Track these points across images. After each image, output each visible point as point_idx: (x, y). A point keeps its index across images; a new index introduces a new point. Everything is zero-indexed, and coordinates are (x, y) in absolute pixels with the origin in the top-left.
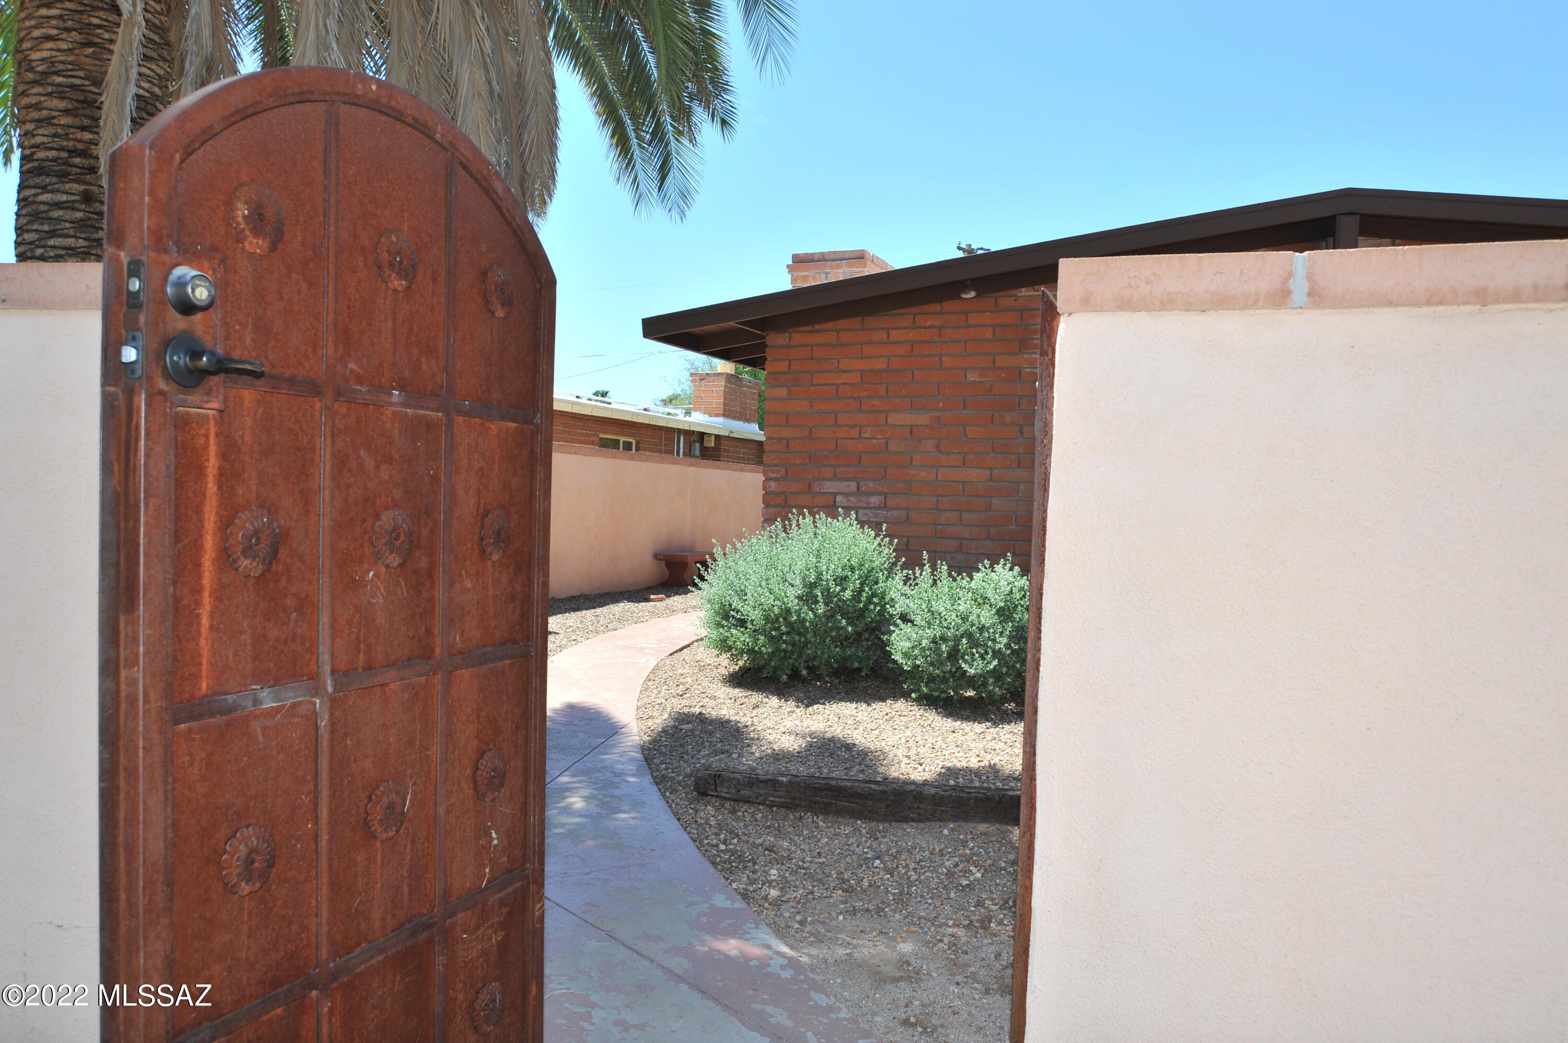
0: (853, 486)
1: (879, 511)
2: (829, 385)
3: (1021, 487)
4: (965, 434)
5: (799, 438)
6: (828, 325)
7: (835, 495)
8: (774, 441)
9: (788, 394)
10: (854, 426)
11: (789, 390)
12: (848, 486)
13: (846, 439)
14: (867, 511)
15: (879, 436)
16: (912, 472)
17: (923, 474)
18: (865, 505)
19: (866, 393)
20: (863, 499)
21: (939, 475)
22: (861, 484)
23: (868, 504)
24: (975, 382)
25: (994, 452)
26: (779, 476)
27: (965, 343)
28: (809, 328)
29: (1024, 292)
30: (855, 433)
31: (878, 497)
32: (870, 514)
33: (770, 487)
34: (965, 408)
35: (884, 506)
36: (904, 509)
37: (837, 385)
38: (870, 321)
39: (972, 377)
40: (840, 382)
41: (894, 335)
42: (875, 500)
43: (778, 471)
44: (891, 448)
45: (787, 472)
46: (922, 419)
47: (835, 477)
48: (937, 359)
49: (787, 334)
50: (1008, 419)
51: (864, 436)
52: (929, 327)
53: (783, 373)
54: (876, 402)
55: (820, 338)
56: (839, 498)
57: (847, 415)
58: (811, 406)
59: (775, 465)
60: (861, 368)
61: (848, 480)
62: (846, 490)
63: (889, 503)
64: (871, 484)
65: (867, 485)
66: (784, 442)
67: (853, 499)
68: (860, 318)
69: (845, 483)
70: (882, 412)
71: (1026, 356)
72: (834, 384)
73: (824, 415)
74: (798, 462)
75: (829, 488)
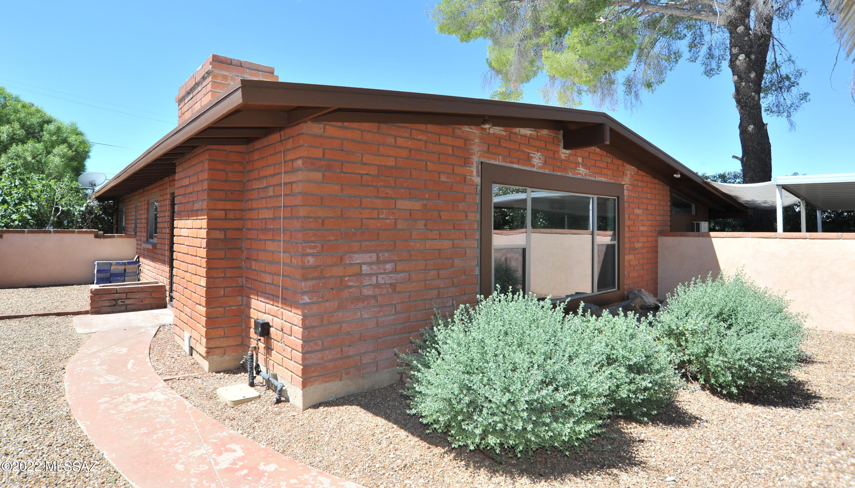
0: (374, 256)
1: (392, 275)
2: (355, 173)
3: (467, 251)
4: (440, 217)
5: (332, 218)
6: (355, 125)
7: (360, 265)
8: (311, 220)
9: (323, 178)
10: (373, 209)
11: (324, 175)
12: (371, 257)
13: (368, 219)
14: (384, 276)
15: (391, 217)
16: (412, 244)
17: (418, 245)
18: (383, 271)
19: (382, 183)
20: (381, 266)
21: (427, 245)
22: (380, 254)
23: (385, 270)
24: (444, 182)
25: (454, 228)
26: (315, 251)
27: (439, 154)
28: (340, 124)
29: (466, 128)
30: (375, 214)
31: (391, 264)
32: (387, 278)
33: (308, 262)
34: (439, 200)
35: (395, 271)
36: (406, 271)
37: (362, 175)
38: (384, 127)
39: (443, 178)
40: (364, 172)
41: (400, 142)
42: (389, 267)
43: (315, 247)
44: (399, 227)
45: (322, 247)
46: (417, 205)
47: (362, 251)
48: (424, 163)
49: (322, 126)
50: (461, 207)
51: (381, 216)
52: (420, 140)
53: (317, 159)
54: (389, 191)
55: (349, 134)
56: (364, 267)
57: (369, 199)
58: (342, 191)
59: (312, 242)
60: (378, 163)
61: (370, 252)
62: (369, 260)
63: (399, 268)
64: (386, 255)
65: (384, 255)
66: (320, 221)
67: (374, 267)
68: (377, 124)
69: (369, 255)
70: (392, 198)
71: (468, 168)
72: (358, 174)
73: (352, 198)
74: (332, 238)
75: (356, 260)
